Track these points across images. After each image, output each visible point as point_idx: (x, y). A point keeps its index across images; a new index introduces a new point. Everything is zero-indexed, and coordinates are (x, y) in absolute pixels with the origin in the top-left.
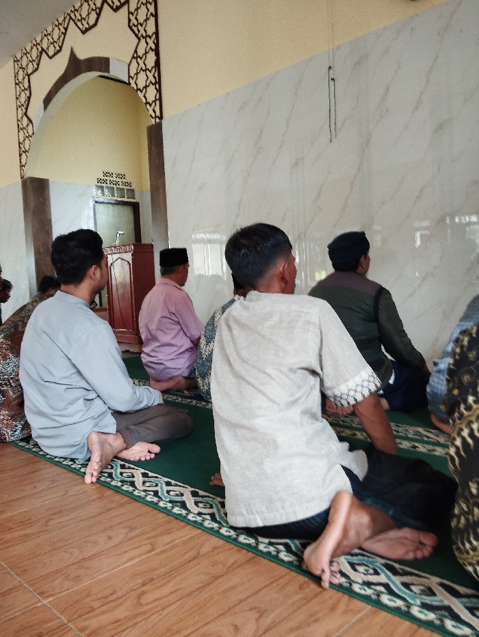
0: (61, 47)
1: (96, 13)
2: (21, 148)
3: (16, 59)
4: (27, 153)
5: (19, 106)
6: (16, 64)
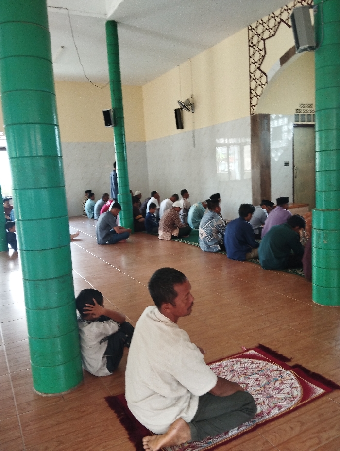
2: (252, 93)
3: (250, 28)
4: (258, 97)
5: (252, 63)
6: (250, 31)
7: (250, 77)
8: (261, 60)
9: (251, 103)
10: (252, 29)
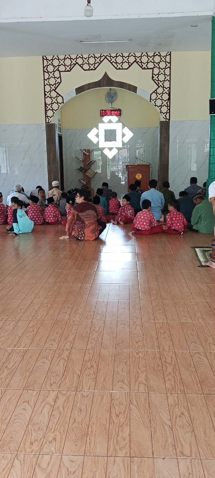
0: (95, 69)
1: (129, 65)
2: (48, 107)
3: (45, 58)
4: (54, 111)
5: (47, 84)
6: (45, 61)
7: (45, 95)
8: (57, 85)
9: (46, 114)
10: (47, 59)
